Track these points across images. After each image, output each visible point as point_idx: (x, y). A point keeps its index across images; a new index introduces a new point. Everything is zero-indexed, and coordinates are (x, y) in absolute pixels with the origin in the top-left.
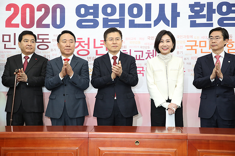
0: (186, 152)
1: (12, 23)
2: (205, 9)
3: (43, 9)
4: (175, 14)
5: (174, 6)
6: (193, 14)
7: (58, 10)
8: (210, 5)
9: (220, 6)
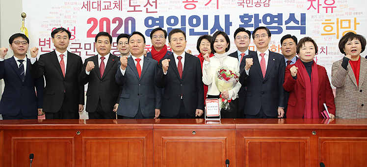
0: (234, 139)
1: (92, 33)
2: (253, 19)
3: (117, 22)
4: (228, 24)
5: (227, 17)
6: (243, 24)
7: (130, 22)
8: (257, 16)
9: (265, 16)
